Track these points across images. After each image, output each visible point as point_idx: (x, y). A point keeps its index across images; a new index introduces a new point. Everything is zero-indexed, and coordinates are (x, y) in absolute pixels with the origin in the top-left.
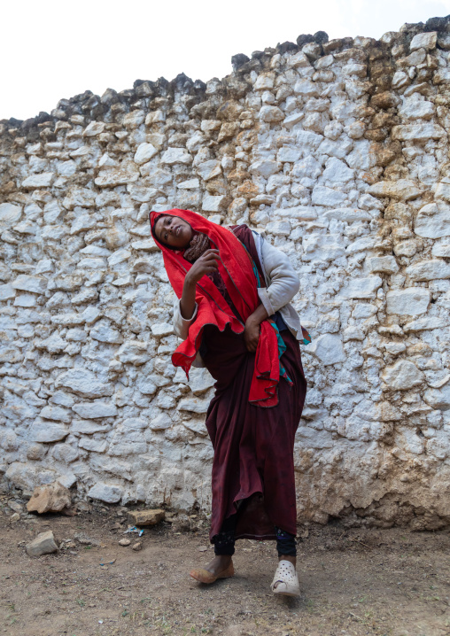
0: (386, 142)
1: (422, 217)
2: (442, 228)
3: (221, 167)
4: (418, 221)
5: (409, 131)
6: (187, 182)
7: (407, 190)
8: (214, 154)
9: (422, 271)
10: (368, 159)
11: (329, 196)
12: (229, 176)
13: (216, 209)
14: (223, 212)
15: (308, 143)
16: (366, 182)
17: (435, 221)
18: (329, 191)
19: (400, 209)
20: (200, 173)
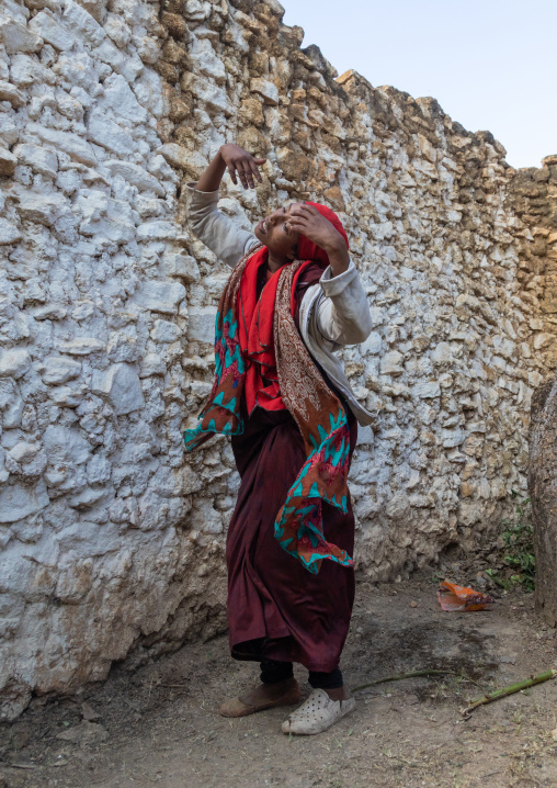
0: (177, 88)
11: (116, 136)
18: (116, 129)
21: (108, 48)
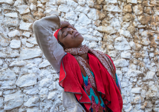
0: (101, 11)
1: (117, 42)
2: (124, 47)
3: (30, 9)
4: (116, 43)
5: (110, 8)
6: (10, 13)
7: (111, 31)
8: (26, 2)
9: (119, 64)
10: (96, 16)
11: (82, 30)
12: (34, 14)
13: (27, 29)
14: (31, 31)
15: (72, 6)
16: (95, 26)
17: (122, 44)
18: (82, 28)
19: (109, 38)
20: (18, 10)
21: (79, 7)
